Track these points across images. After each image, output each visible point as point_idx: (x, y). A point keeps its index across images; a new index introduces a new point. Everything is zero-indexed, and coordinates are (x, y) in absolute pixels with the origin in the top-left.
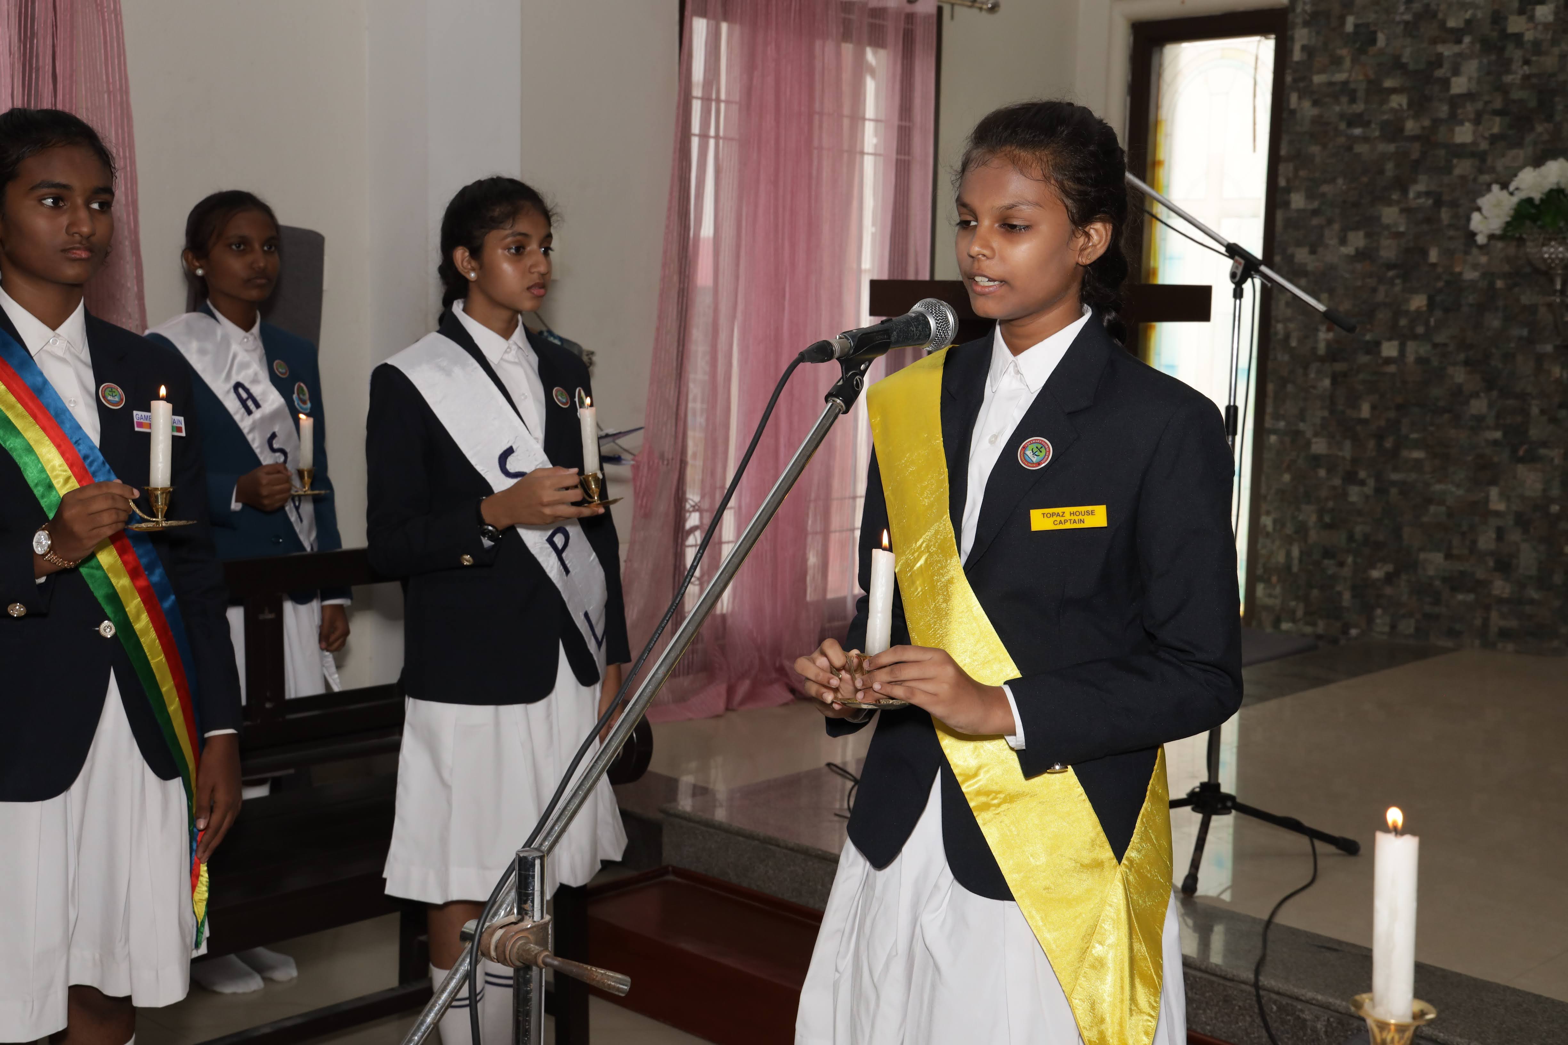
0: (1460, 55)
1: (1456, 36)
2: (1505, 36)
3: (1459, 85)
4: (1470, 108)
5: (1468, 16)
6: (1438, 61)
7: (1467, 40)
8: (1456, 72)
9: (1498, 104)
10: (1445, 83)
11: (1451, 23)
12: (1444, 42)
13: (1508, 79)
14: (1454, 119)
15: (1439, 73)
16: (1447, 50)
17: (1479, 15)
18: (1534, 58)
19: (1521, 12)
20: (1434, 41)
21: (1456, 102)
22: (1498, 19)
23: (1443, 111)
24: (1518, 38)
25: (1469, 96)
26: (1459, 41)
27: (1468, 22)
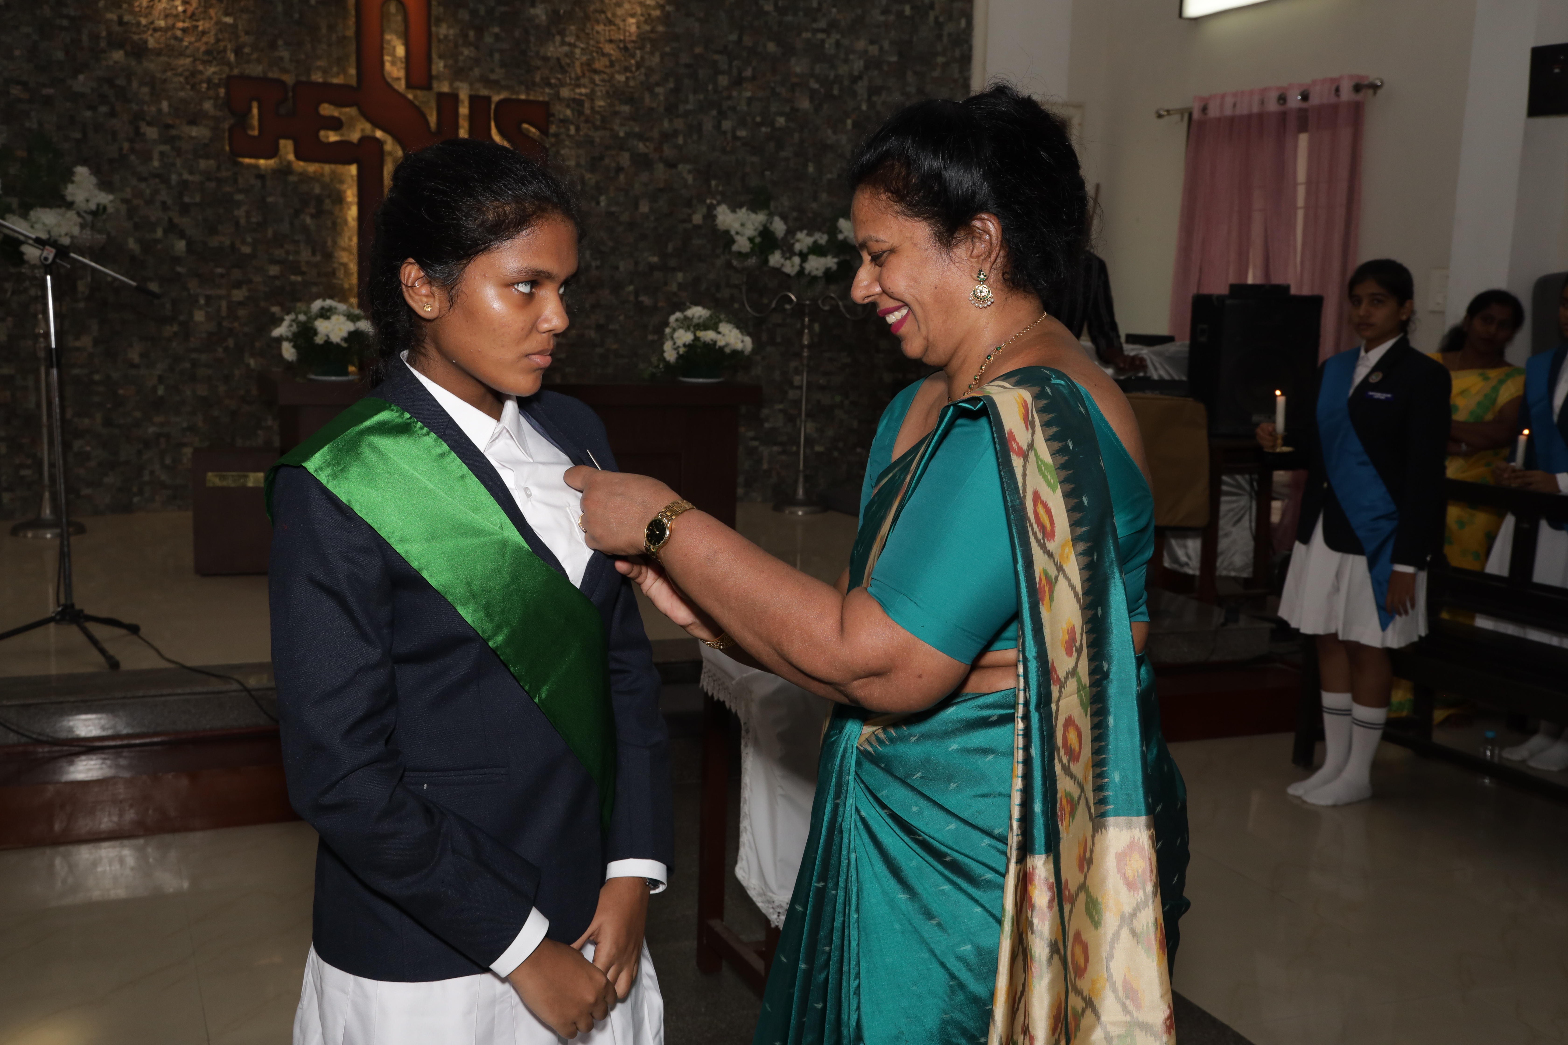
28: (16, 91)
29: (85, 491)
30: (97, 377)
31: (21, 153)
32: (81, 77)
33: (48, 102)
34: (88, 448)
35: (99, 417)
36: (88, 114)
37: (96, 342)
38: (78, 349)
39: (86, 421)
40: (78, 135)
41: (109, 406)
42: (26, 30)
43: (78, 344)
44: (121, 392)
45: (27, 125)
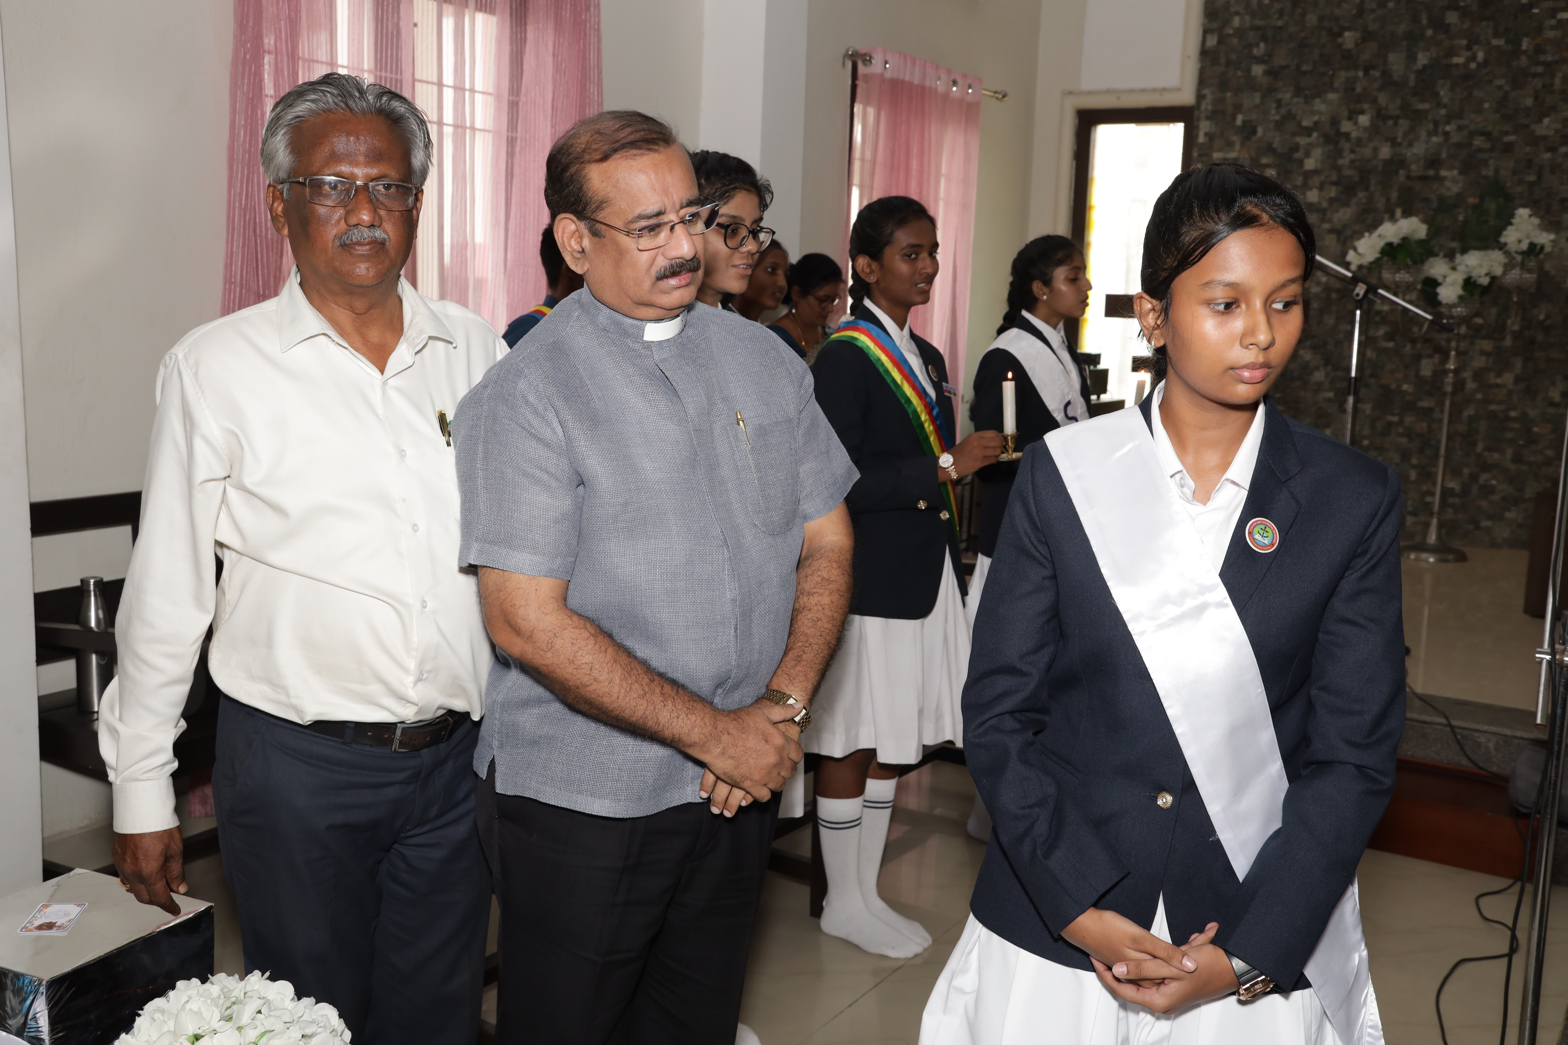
0: (1310, 144)
1: (1308, 132)
2: (1339, 134)
3: (1310, 164)
4: (1316, 180)
5: (1316, 118)
6: (1296, 148)
7: (1315, 135)
8: (1308, 155)
9: (1334, 177)
10: (1301, 163)
11: (1305, 123)
12: (1300, 135)
13: (1341, 162)
14: (1306, 186)
15: (1297, 155)
16: (1302, 141)
17: (1323, 118)
18: (1358, 149)
19: (1350, 118)
20: (1294, 134)
21: (1308, 175)
22: (1335, 122)
23: (1299, 181)
24: (1347, 135)
25: (1316, 172)
26: (1309, 135)
27: (1316, 123)
28: (1478, 142)
29: (1486, 523)
30: (1513, 414)
31: (1472, 200)
32: (1546, 121)
33: (1508, 148)
34: (1494, 482)
35: (1509, 452)
36: (1548, 156)
37: (1517, 380)
38: (1498, 386)
39: (1496, 456)
40: (1532, 178)
41: (1521, 442)
42: (1499, 82)
43: (1499, 381)
44: (1536, 429)
45: (1484, 172)
